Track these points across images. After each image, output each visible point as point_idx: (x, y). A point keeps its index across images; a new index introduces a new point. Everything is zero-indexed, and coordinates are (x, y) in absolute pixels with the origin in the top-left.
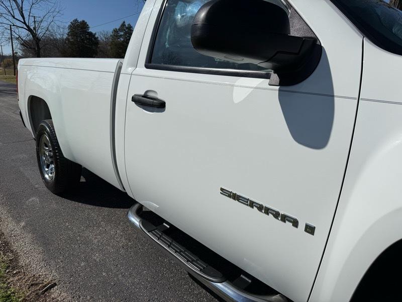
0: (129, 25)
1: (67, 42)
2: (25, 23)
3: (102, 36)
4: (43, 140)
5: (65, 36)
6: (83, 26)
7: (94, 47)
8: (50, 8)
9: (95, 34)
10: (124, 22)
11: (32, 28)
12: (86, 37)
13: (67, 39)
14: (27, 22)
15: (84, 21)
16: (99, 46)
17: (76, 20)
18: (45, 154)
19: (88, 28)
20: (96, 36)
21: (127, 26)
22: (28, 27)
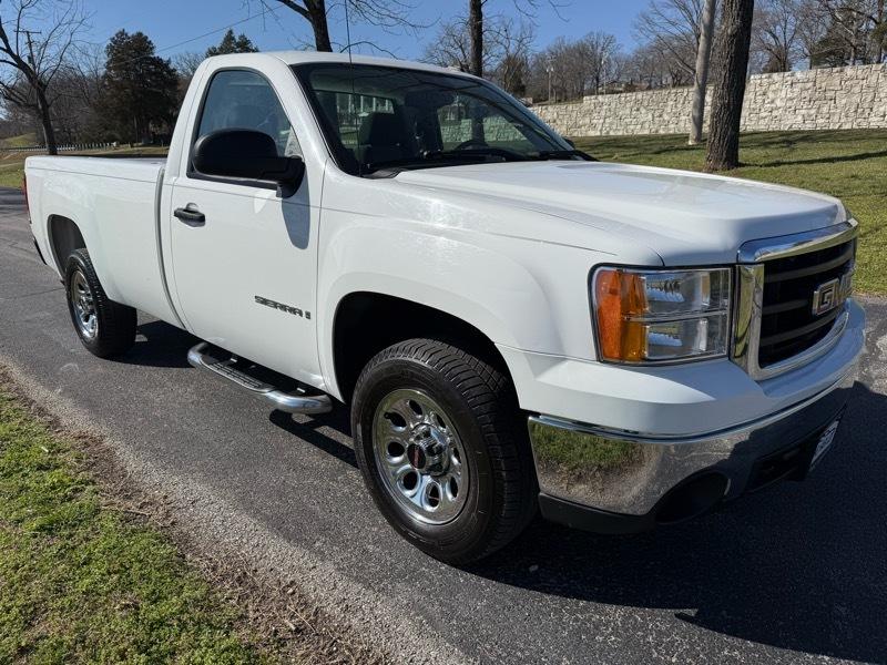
0: (242, 36)
1: (106, 83)
2: (8, 50)
3: (184, 65)
4: (76, 281)
5: (102, 72)
6: (140, 45)
7: (168, 92)
8: (62, 14)
9: (169, 61)
10: (231, 32)
11: (25, 60)
12: (149, 70)
13: (106, 76)
14: (13, 48)
15: (140, 34)
16: (179, 88)
17: (122, 33)
18: (80, 300)
19: (151, 49)
20: (171, 66)
21: (237, 40)
22: (17, 58)
